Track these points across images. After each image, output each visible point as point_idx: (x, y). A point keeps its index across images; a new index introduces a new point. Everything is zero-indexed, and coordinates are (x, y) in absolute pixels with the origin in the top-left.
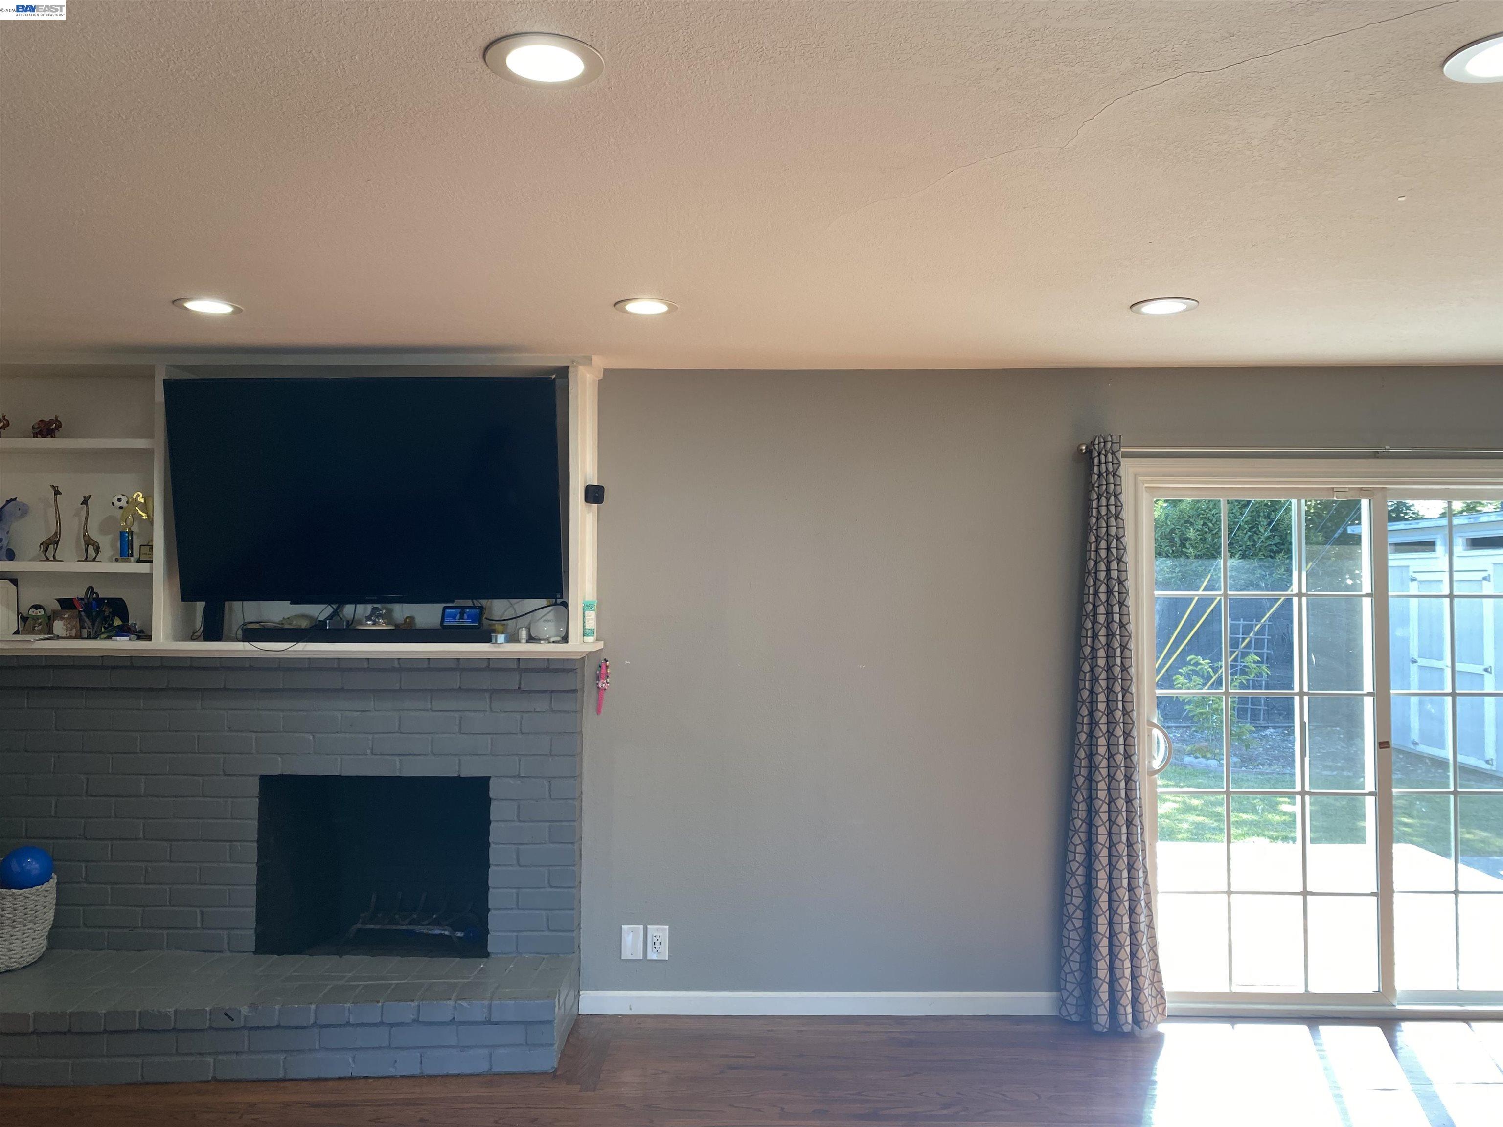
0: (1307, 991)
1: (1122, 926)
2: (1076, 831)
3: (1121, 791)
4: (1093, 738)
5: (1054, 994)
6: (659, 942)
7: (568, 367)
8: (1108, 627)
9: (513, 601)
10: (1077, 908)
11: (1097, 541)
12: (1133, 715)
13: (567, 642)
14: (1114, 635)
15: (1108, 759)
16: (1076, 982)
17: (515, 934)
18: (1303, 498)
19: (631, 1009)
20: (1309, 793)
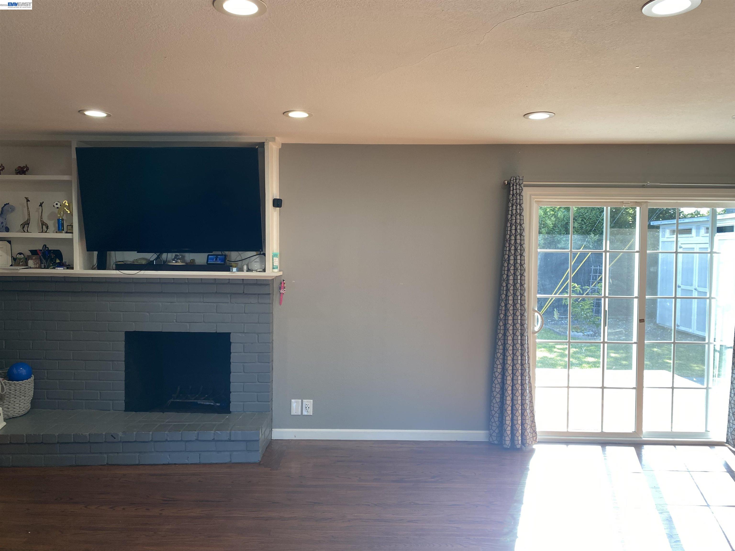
0: (602, 431)
1: (518, 401)
2: (498, 358)
3: (519, 340)
4: (507, 316)
5: (487, 432)
6: (308, 407)
7: (264, 143)
8: (514, 266)
9: (240, 252)
10: (498, 393)
11: (511, 226)
12: (525, 306)
13: (265, 272)
14: (517, 269)
15: (513, 326)
16: (496, 426)
17: (243, 403)
18: (609, 207)
19: (295, 437)
20: (607, 343)
